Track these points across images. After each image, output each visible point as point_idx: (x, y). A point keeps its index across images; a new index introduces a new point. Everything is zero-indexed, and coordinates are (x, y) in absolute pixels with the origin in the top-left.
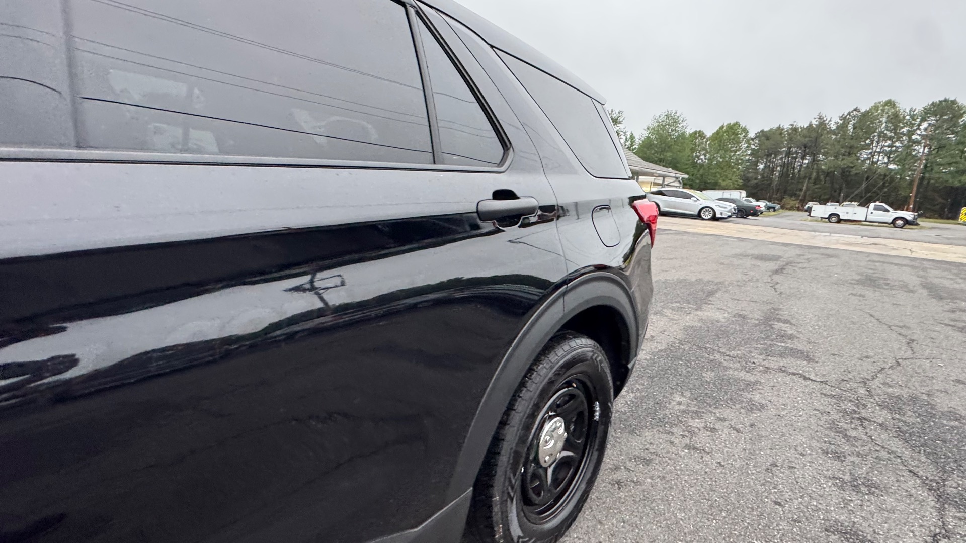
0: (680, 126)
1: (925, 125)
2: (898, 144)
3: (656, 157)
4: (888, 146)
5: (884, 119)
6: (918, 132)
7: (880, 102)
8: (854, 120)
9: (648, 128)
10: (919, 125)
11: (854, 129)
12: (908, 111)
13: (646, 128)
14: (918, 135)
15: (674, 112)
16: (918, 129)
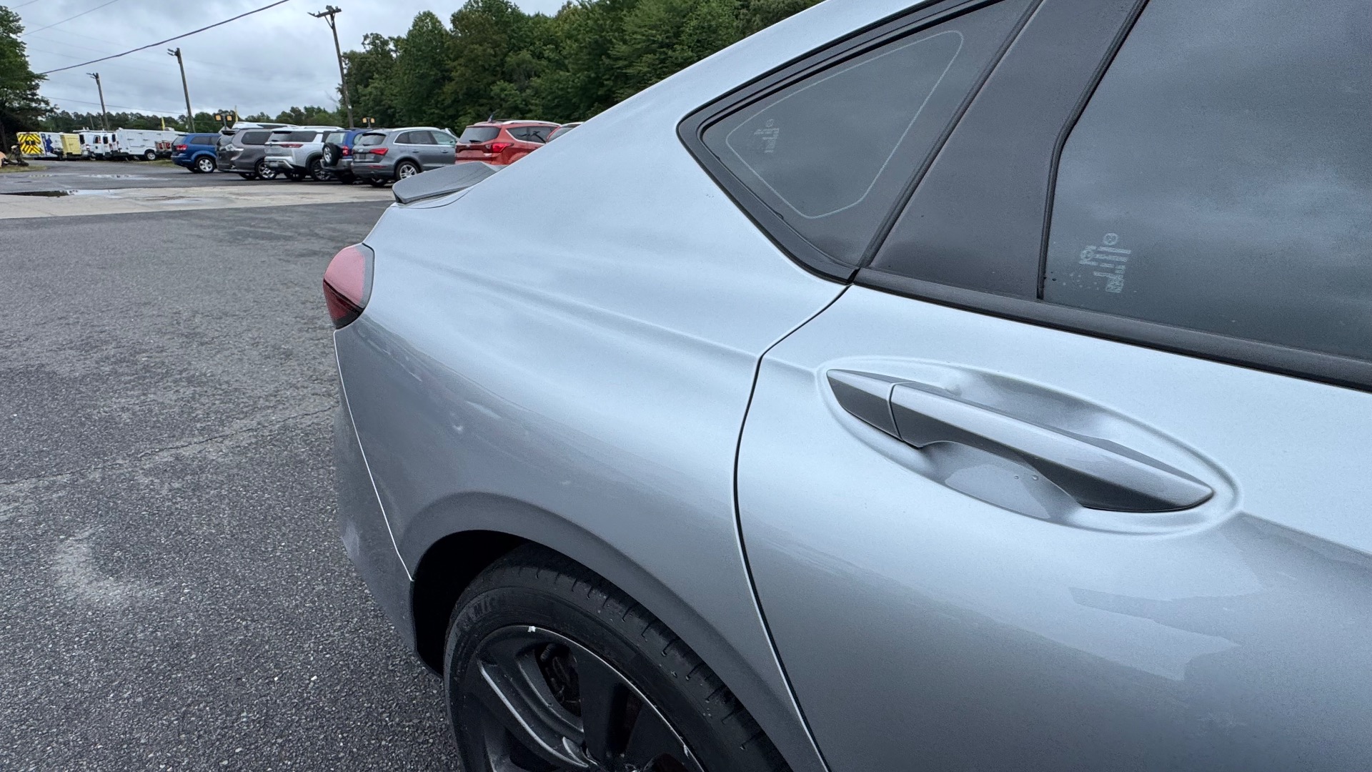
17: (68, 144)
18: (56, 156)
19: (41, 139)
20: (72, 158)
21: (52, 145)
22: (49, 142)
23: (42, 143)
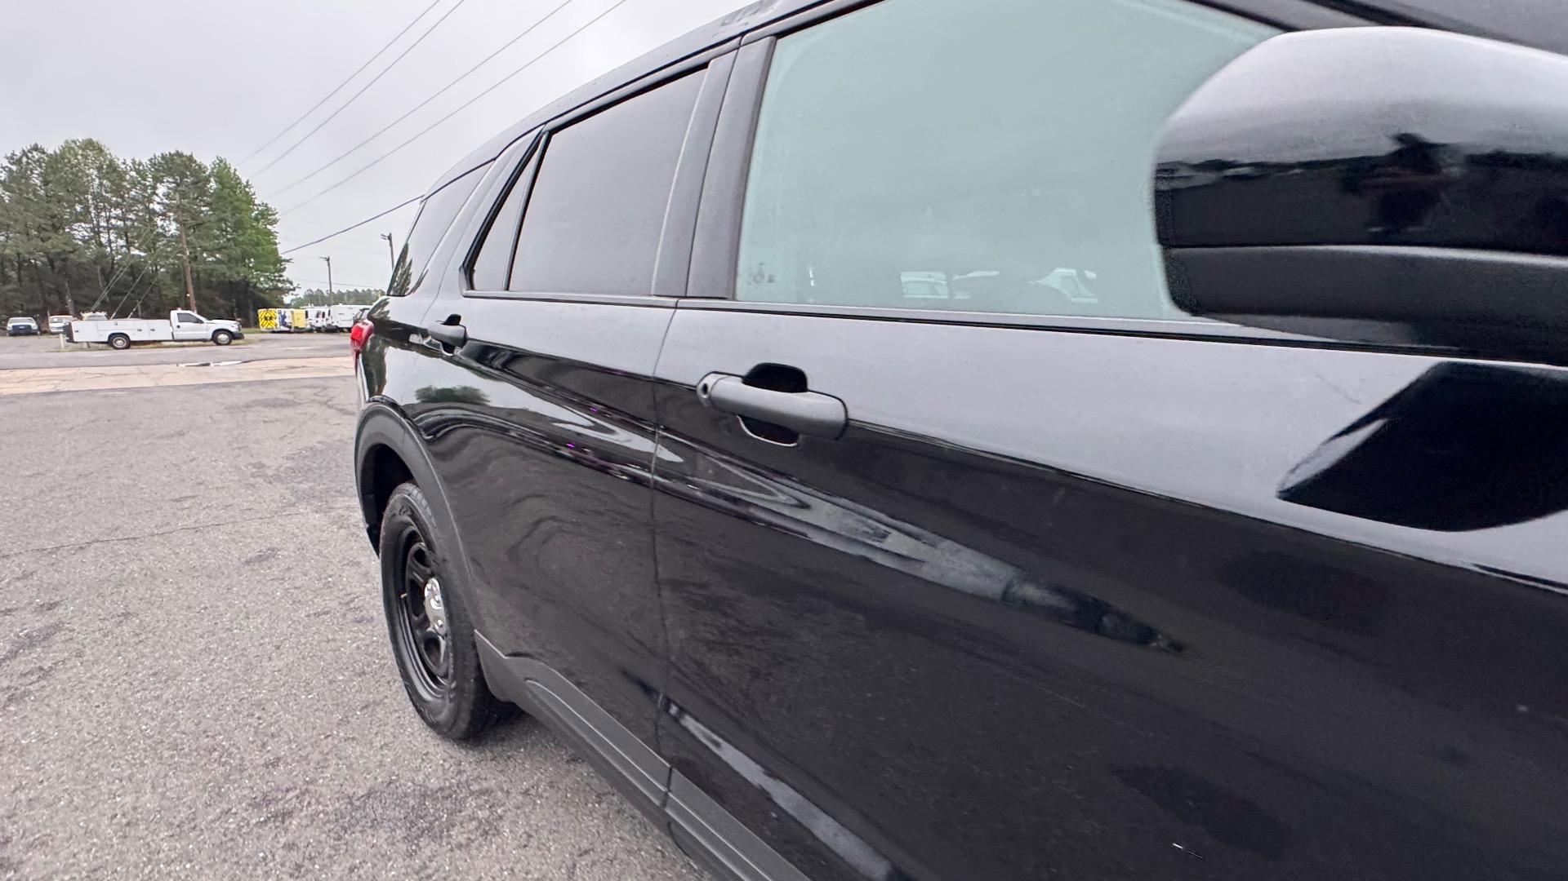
1: (162, 189)
2: (131, 216)
4: (117, 218)
5: (93, 172)
6: (157, 199)
7: (74, 142)
8: (41, 167)
10: (154, 188)
11: (46, 183)
12: (129, 162)
14: (158, 203)
16: (154, 193)
17: (296, 318)
18: (287, 329)
19: (277, 315)
20: (299, 331)
21: (286, 320)
22: (284, 317)
23: (278, 319)
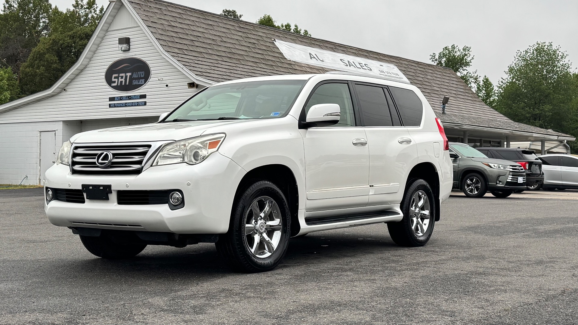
0: (559, 65)
3: (529, 113)
9: (511, 70)
13: (507, 70)
15: (547, 44)
